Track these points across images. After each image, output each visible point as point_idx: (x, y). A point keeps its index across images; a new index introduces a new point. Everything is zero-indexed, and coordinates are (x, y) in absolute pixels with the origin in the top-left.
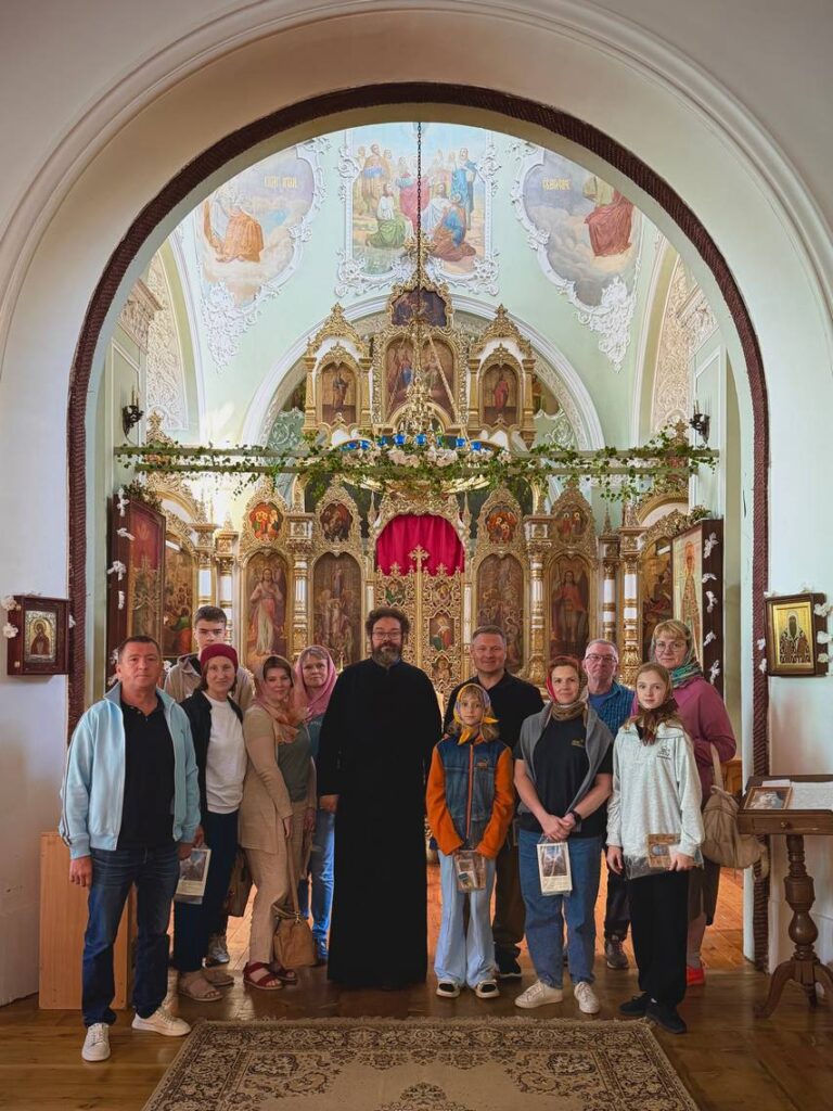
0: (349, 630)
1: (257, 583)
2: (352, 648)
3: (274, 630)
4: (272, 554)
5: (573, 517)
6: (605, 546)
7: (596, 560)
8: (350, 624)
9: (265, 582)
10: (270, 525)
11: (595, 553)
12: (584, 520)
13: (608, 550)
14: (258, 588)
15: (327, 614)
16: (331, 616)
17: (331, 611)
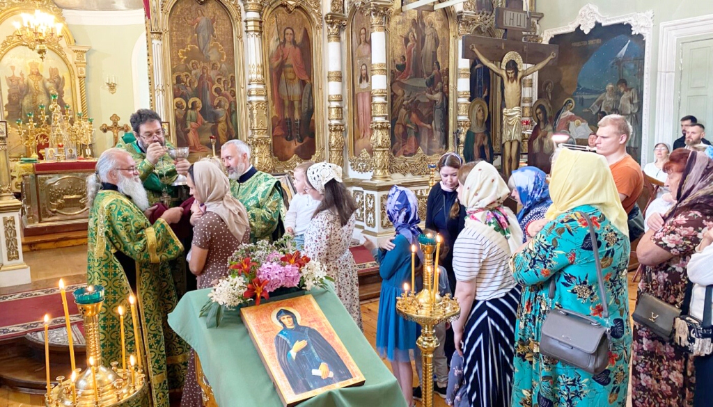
7: (319, 15)
11: (319, 7)
13: (333, 3)
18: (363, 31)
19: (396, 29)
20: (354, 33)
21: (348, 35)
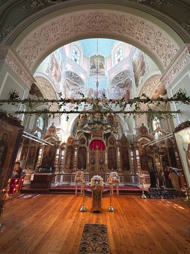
4: (71, 147)
5: (124, 140)
6: (131, 145)
10: (71, 142)
11: (129, 147)
15: (80, 158)
16: (81, 158)
17: (81, 157)
19: (140, 150)
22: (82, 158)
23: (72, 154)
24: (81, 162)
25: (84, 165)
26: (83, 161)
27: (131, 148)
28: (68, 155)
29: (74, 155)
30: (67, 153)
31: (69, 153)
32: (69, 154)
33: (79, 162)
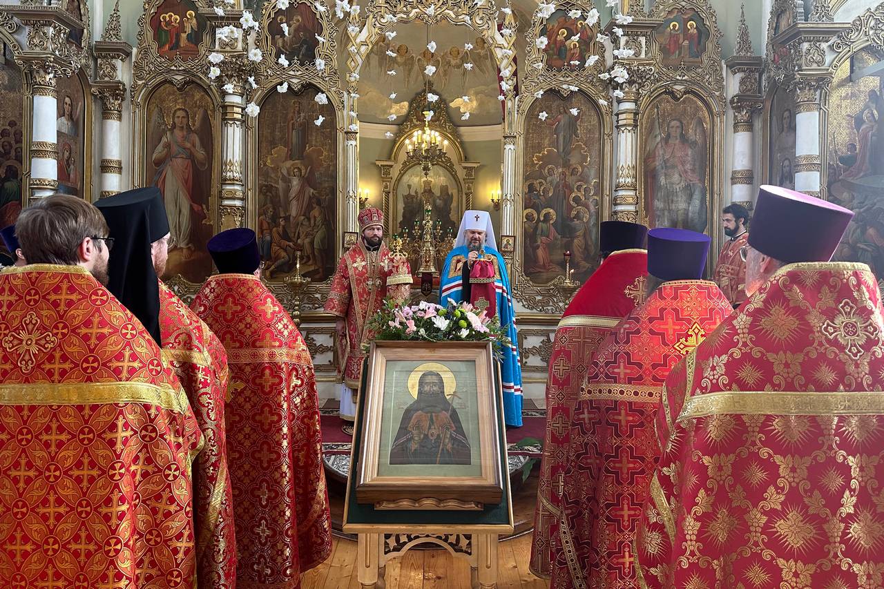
0: (316, 212)
1: (164, 132)
2: (322, 241)
3: (192, 209)
4: (186, 83)
5: (685, 30)
6: (739, 76)
7: (722, 98)
8: (319, 203)
9: (177, 131)
10: (184, 36)
11: (721, 88)
12: (703, 32)
13: (742, 82)
14: (164, 139)
15: (281, 186)
16: (288, 189)
17: (287, 181)
18: (786, 114)
19: (839, 106)
20: (774, 118)
21: (765, 121)
22: (295, 182)
23: (200, 153)
24: (287, 218)
25: (312, 243)
26: (306, 215)
27: (739, 102)
28: (159, 163)
29: (223, 164)
30: (151, 138)
31: (168, 146)
32: (175, 148)
33: (275, 218)
